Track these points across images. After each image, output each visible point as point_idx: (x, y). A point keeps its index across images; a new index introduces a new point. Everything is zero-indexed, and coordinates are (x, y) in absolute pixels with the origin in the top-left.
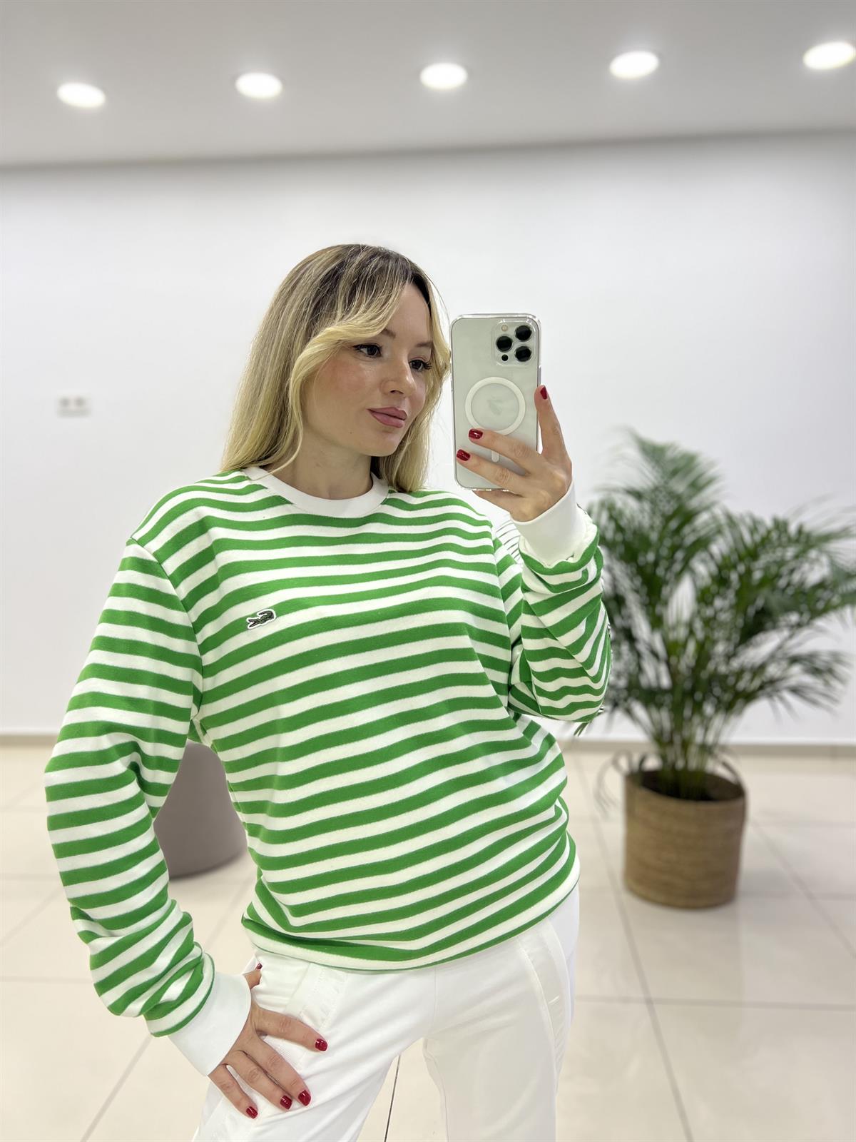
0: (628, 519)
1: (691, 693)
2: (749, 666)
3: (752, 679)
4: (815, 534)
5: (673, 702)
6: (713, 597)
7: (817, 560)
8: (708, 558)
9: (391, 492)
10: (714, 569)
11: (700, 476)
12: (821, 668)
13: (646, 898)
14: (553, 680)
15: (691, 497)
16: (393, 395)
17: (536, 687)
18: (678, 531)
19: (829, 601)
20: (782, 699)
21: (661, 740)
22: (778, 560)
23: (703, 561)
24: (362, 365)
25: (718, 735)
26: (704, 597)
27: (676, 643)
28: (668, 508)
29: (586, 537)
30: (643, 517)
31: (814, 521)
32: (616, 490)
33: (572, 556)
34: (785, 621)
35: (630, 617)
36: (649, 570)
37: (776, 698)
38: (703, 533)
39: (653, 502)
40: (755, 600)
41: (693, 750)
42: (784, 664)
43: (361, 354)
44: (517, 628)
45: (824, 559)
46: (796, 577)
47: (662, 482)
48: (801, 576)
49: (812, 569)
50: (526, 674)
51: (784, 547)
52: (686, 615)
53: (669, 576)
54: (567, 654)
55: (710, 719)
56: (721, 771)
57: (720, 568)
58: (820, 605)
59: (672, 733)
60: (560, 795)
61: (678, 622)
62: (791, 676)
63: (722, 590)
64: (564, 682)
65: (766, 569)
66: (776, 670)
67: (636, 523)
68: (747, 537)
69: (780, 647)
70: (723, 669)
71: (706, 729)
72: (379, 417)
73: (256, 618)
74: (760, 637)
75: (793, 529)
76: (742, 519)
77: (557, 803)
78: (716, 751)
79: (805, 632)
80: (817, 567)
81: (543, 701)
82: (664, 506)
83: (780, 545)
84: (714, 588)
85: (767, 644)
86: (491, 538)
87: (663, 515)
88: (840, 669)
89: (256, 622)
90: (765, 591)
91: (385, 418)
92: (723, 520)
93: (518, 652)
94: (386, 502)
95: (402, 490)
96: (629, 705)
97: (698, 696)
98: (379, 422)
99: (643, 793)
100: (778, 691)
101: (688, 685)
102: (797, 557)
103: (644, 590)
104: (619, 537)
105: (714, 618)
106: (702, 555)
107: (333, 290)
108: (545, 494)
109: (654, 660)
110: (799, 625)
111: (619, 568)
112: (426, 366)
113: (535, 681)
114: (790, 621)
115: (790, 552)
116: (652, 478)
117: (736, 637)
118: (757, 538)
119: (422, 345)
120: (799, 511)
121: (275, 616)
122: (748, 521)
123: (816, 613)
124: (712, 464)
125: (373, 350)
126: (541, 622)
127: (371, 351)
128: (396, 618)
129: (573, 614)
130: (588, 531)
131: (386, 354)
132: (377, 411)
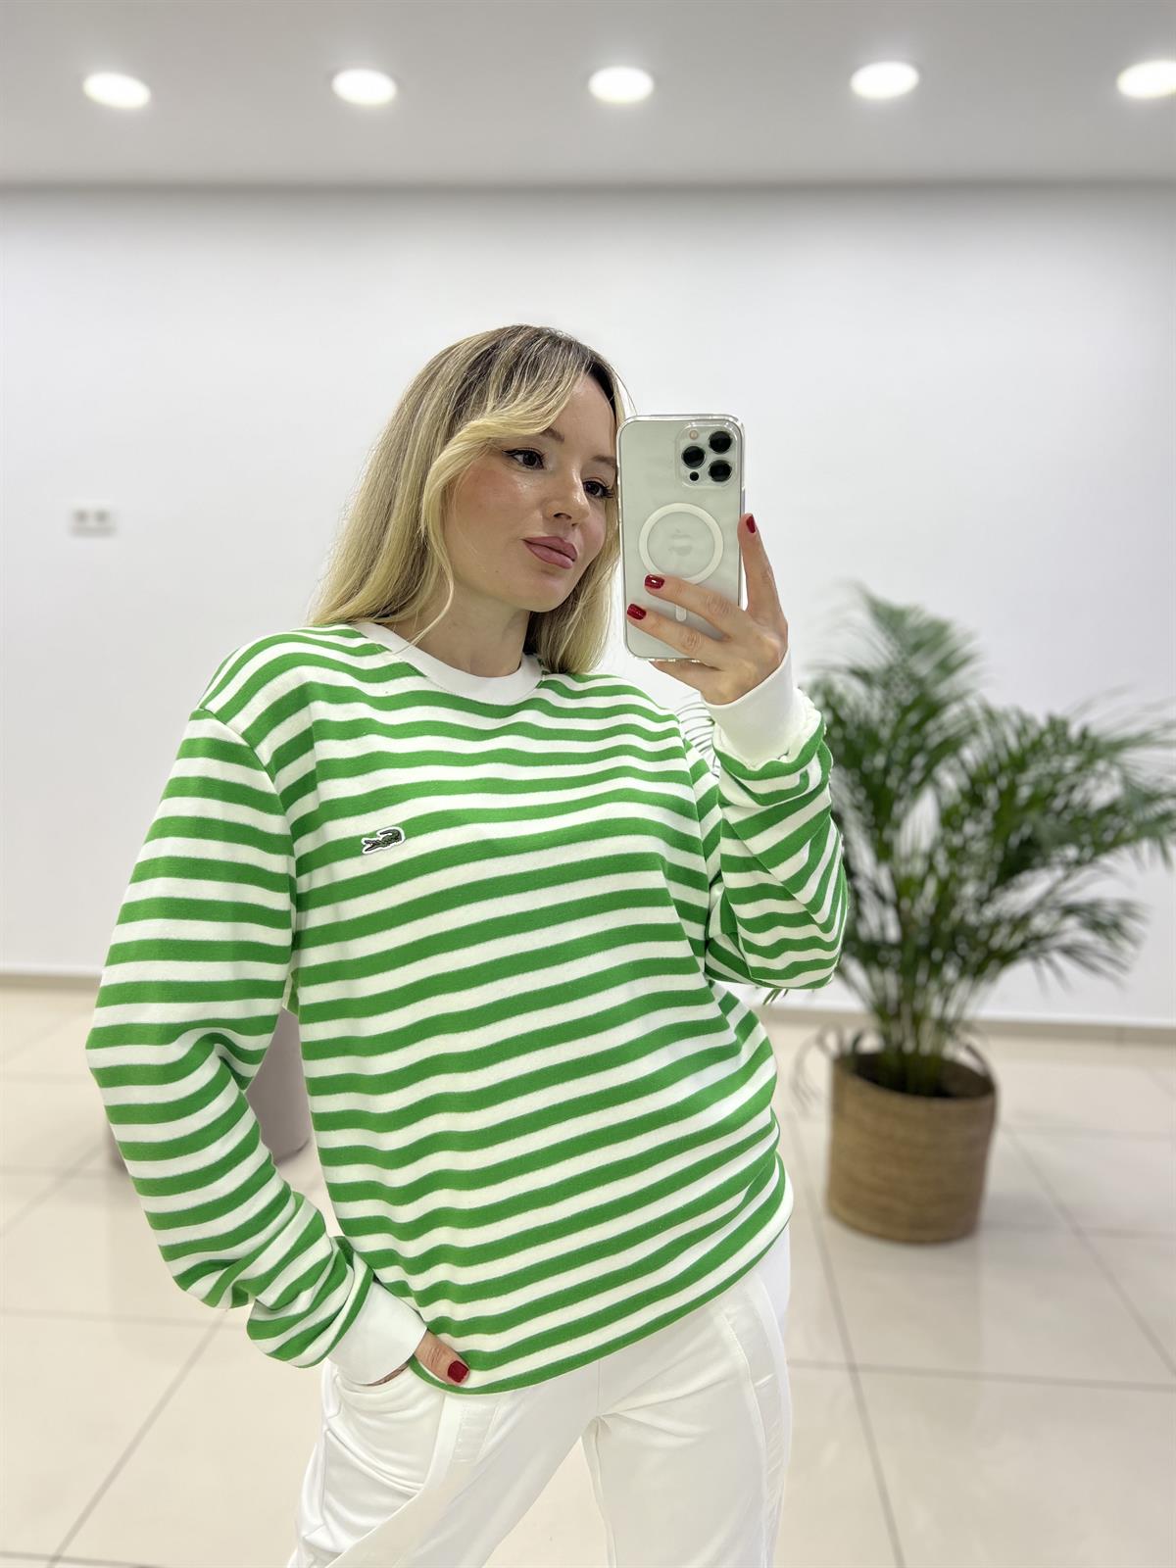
0: (850, 709)
1: (927, 951)
2: (1008, 916)
3: (1012, 934)
4: (1103, 740)
5: (901, 962)
6: (963, 818)
7: (1105, 775)
8: (958, 766)
10: (965, 782)
11: (953, 652)
12: (1105, 922)
13: (854, 1227)
14: (767, 929)
15: (937, 682)
16: (557, 520)
17: (744, 941)
18: (918, 727)
19: (1121, 830)
20: (1050, 962)
21: (884, 1012)
22: (1054, 771)
23: (951, 770)
24: (516, 477)
25: (962, 1006)
26: (949, 819)
27: (909, 880)
28: (907, 696)
29: (805, 728)
30: (872, 707)
31: (1103, 721)
32: (836, 669)
33: (786, 754)
34: (1059, 856)
36: (877, 779)
37: (1042, 961)
38: (952, 731)
39: (886, 687)
40: (1020, 826)
41: (927, 1028)
42: (1055, 915)
43: (515, 462)
44: (715, 859)
45: (1115, 774)
46: (1077, 797)
47: (900, 659)
48: (1085, 795)
49: (1099, 787)
50: (730, 922)
51: (1062, 755)
52: (925, 843)
53: (904, 788)
54: (785, 892)
55: (952, 986)
56: (964, 1058)
57: (973, 781)
58: (1108, 837)
59: (899, 1003)
61: (914, 853)
62: (1065, 932)
63: (976, 810)
64: (782, 932)
65: (1037, 784)
66: (1044, 923)
67: (862, 715)
68: (1013, 742)
69: (1050, 892)
70: (972, 919)
71: (946, 1000)
72: (538, 550)
73: (375, 839)
74: (1025, 877)
75: (1074, 731)
76: (1006, 716)
78: (958, 1031)
79: (1086, 873)
80: (1105, 784)
81: (753, 961)
82: (901, 693)
83: (1057, 752)
84: (965, 808)
85: (1033, 887)
86: (679, 737)
87: (899, 704)
88: (1130, 924)
89: (375, 845)
90: (1033, 815)
91: (546, 552)
92: (980, 715)
93: (717, 892)
94: (541, 685)
97: (937, 954)
98: (536, 558)
99: (857, 1084)
100: (1045, 951)
101: (922, 939)
102: (1079, 769)
103: (869, 807)
105: (964, 848)
106: (951, 762)
107: (484, 374)
108: (750, 667)
109: (878, 902)
110: (1079, 863)
112: (605, 494)
113: (742, 932)
114: (1066, 857)
115: (1070, 763)
116: (886, 652)
117: (992, 875)
118: (1027, 742)
119: (602, 459)
120: (1085, 707)
121: (403, 837)
122: (1014, 718)
123: (1102, 848)
124: (969, 637)
125: (532, 459)
126: (747, 848)
127: (529, 458)
128: (566, 844)
129: (791, 836)
130: (807, 719)
131: (550, 465)
132: (536, 542)
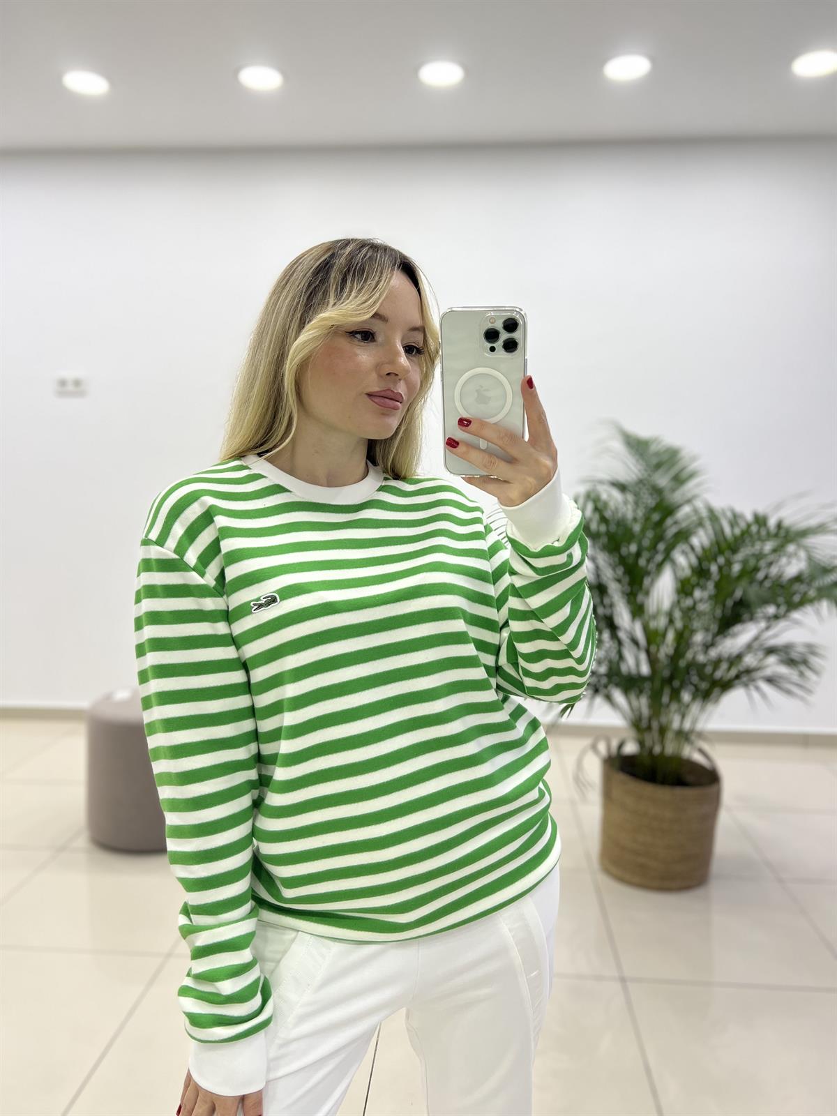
0: (612, 511)
1: (670, 680)
2: (727, 655)
3: (729, 669)
4: (793, 529)
5: (652, 689)
6: (693, 587)
7: (795, 554)
8: (688, 550)
9: (386, 479)
10: (694, 560)
11: (683, 469)
12: (796, 659)
13: (621, 880)
14: (539, 661)
15: (673, 490)
16: (388, 377)
17: (523, 668)
18: (660, 523)
19: (805, 594)
20: (757, 688)
21: (639, 725)
22: (757, 552)
23: (684, 553)
24: (358, 351)
25: (695, 721)
26: (684, 588)
27: (656, 632)
28: (651, 501)
29: (570, 522)
30: (627, 509)
31: (792, 516)
32: (601, 482)
33: (558, 540)
34: (763, 612)
35: (612, 606)
36: (631, 560)
37: (752, 687)
38: (684, 525)
39: (636, 495)
40: (733, 592)
41: (670, 735)
42: (760, 654)
43: (355, 340)
44: (505, 610)
45: (802, 554)
46: (774, 571)
47: (646, 475)
48: (779, 570)
49: (789, 563)
50: (513, 655)
51: (763, 541)
52: (666, 604)
53: (652, 567)
54: (552, 636)
55: (688, 706)
56: (697, 757)
57: (700, 559)
58: (796, 598)
59: (650, 720)
60: (544, 778)
61: (658, 612)
62: (767, 666)
63: (702, 582)
64: (549, 663)
65: (745, 562)
66: (752, 660)
67: (620, 515)
68: (727, 530)
69: (756, 638)
70: (701, 658)
71: (683, 716)
72: (377, 400)
73: (260, 602)
74: (737, 628)
75: (772, 522)
76: (723, 513)
77: (541, 785)
78: (693, 737)
79: (782, 624)
80: (794, 561)
81: (529, 682)
82: (647, 499)
83: (760, 539)
84: (694, 580)
85: (744, 635)
86: (482, 523)
87: (646, 507)
88: (814, 660)
89: (260, 606)
90: (744, 583)
91: (382, 400)
92: (704, 513)
93: (505, 634)
94: (381, 489)
95: (397, 477)
96: (609, 692)
97: (676, 683)
98: (375, 405)
99: (621, 777)
100: (753, 680)
101: (666, 673)
102: (774, 551)
103: (626, 580)
104: (603, 528)
105: (693, 608)
106: (682, 546)
107: (324, 280)
108: (531, 480)
109: (634, 648)
110: (776, 617)
111: (602, 558)
112: (419, 351)
113: (522, 662)
114: (767, 613)
115: (768, 546)
116: (636, 471)
117: (714, 627)
118: (737, 531)
119: (415, 329)
120: (779, 507)
121: (278, 600)
122: (729, 514)
123: (792, 606)
124: (694, 459)
125: (367, 335)
126: (527, 604)
127: (365, 336)
128: (394, 602)
129: (558, 596)
130: (572, 516)
131: (380, 338)
132: (374, 394)
